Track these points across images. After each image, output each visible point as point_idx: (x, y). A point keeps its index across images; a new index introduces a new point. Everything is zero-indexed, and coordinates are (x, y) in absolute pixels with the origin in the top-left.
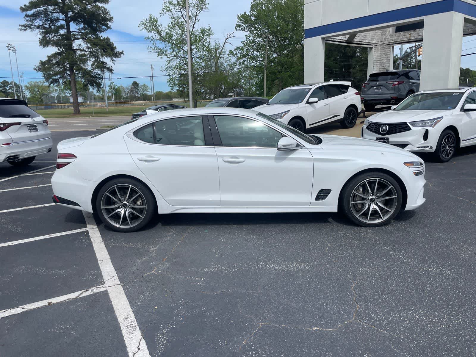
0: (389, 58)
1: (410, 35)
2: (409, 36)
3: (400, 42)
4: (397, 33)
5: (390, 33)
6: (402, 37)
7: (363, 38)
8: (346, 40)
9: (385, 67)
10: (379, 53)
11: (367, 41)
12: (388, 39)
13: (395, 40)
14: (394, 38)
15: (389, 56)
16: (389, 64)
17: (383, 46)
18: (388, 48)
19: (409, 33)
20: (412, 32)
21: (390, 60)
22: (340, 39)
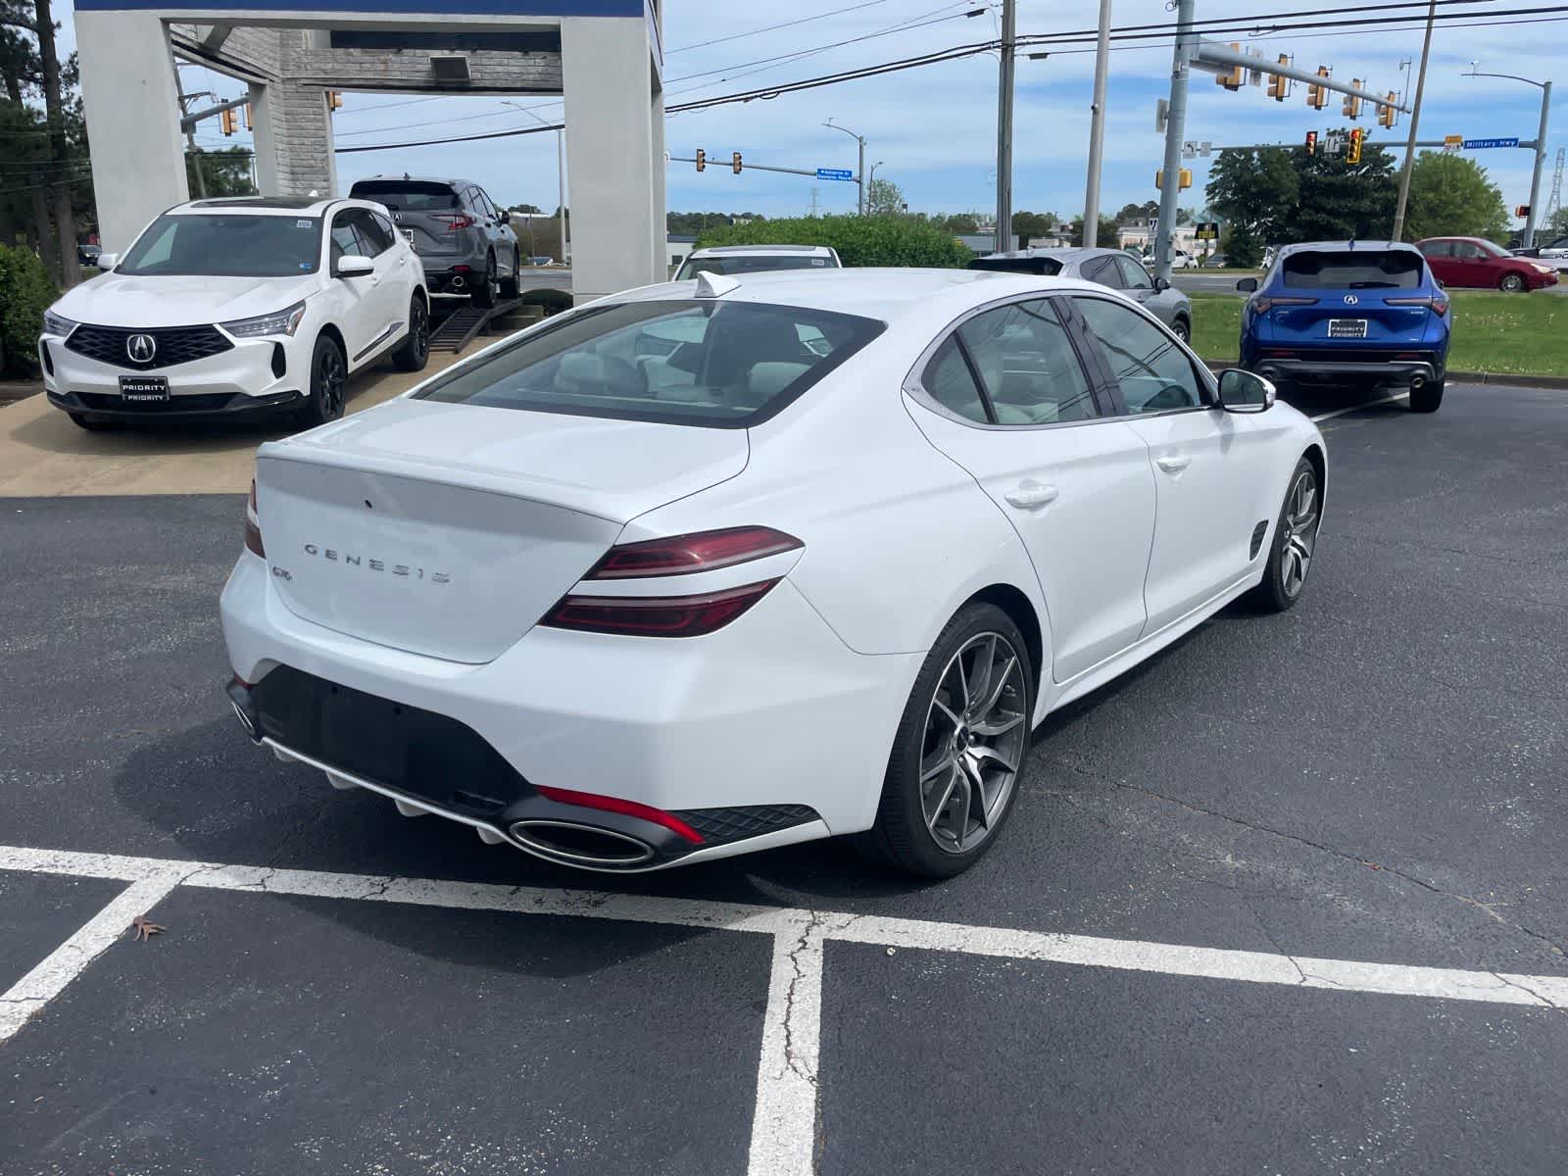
0: (321, 133)
1: (384, 63)
2: (382, 67)
3: (354, 82)
4: (340, 51)
5: (311, 46)
6: (358, 67)
7: (239, 47)
8: (200, 43)
9: (312, 162)
10: (283, 109)
11: (249, 60)
12: (308, 67)
13: (331, 73)
14: (330, 66)
15: (320, 124)
16: (325, 152)
17: (291, 87)
18: (314, 96)
19: (382, 58)
20: (391, 56)
21: (326, 141)
22: (184, 37)
